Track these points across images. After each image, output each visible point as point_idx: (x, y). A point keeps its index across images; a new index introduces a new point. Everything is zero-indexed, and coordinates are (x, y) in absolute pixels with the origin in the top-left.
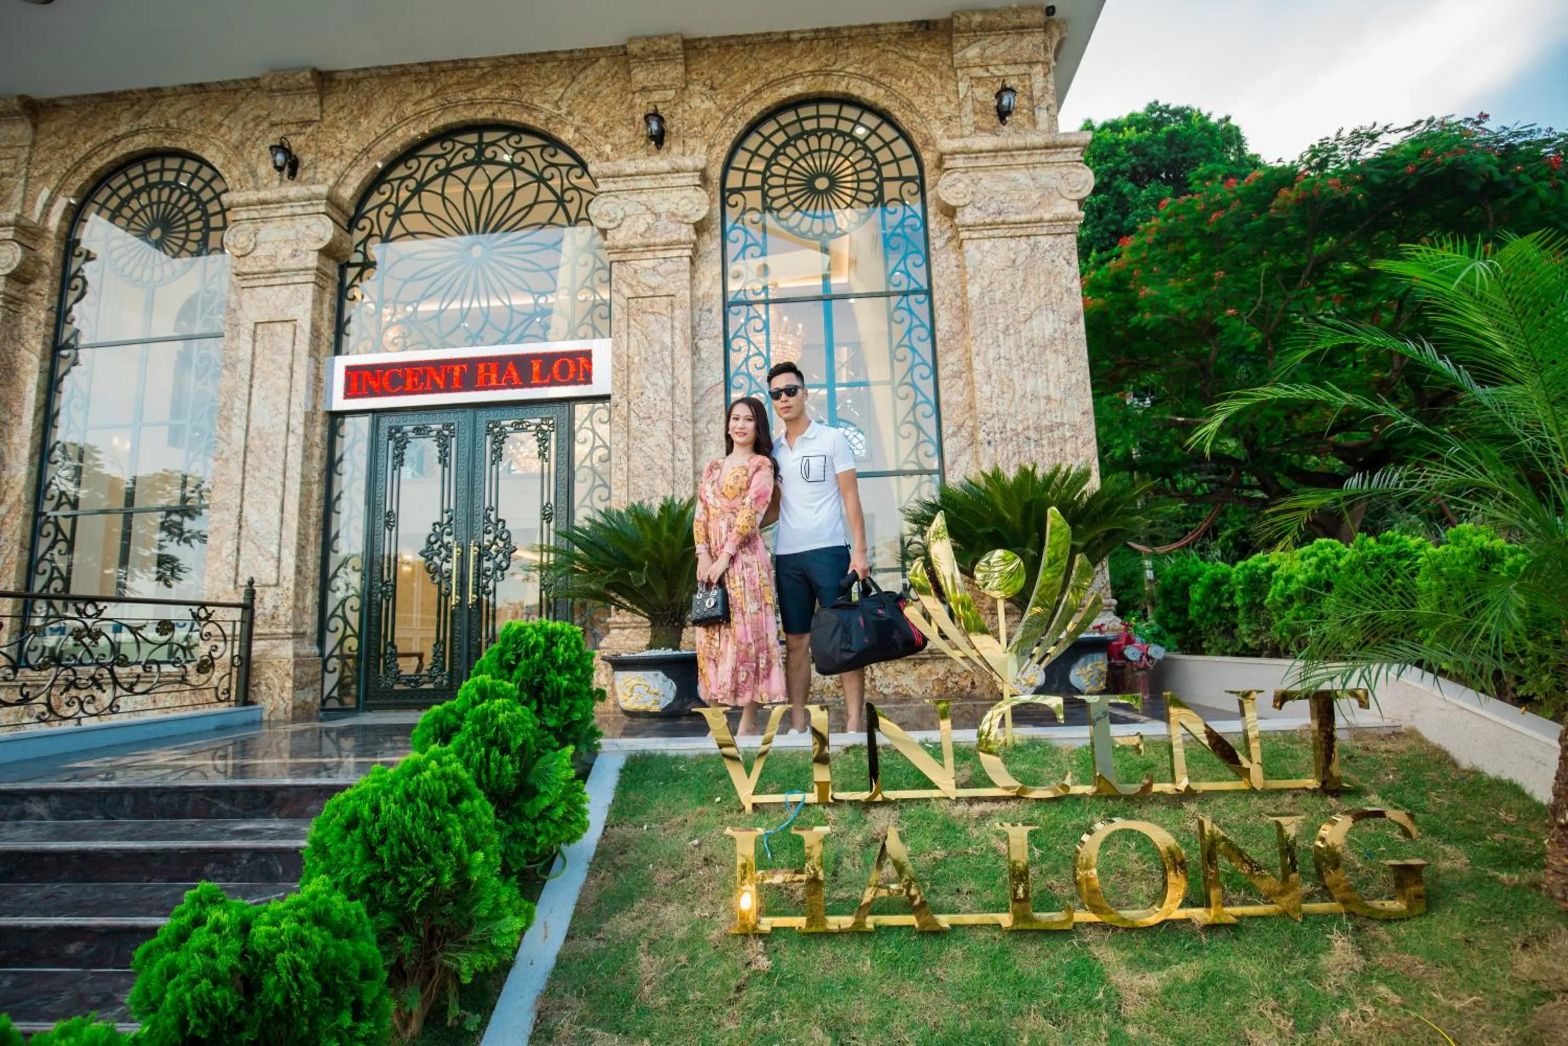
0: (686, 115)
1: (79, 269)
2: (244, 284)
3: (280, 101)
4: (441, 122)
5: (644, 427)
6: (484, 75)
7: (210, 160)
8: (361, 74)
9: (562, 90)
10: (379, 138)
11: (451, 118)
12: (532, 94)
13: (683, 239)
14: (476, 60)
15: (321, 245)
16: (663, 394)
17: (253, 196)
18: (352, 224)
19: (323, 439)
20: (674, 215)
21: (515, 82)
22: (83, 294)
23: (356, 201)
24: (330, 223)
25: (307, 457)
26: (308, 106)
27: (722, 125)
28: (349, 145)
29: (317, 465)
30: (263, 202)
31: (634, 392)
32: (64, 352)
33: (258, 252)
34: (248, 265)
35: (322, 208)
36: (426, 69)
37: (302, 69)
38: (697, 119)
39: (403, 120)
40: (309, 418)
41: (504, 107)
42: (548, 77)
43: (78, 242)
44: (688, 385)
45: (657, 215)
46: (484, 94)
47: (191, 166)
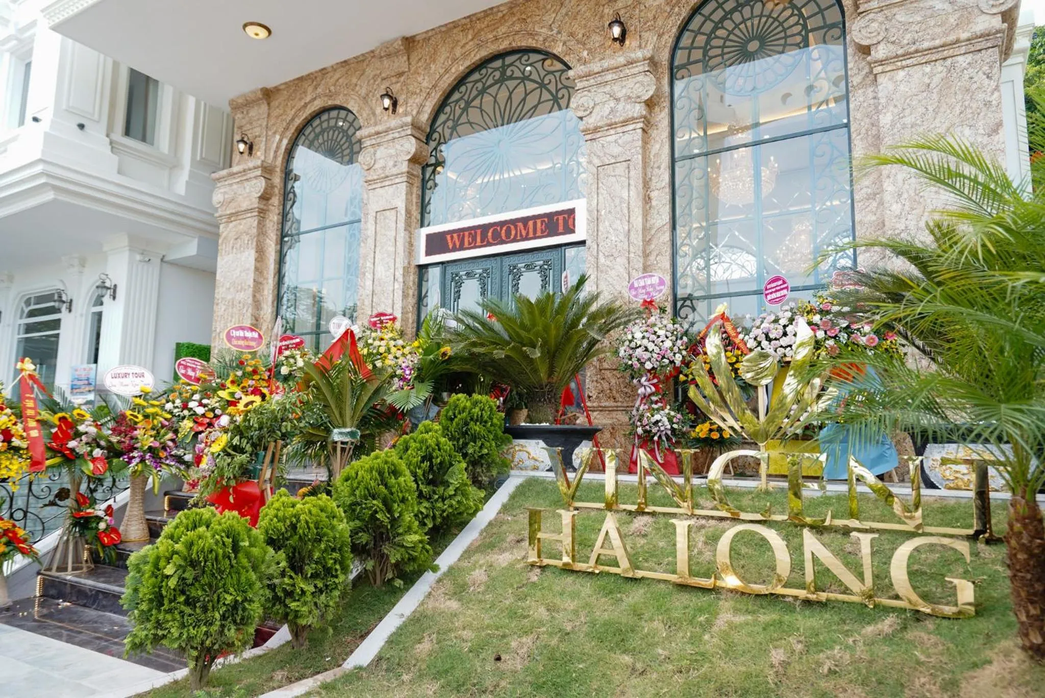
0: (642, 14)
1: (293, 187)
2: (370, 187)
3: (386, 62)
4: (478, 57)
5: (608, 263)
6: (504, 15)
7: (351, 109)
8: (430, 34)
9: (554, 15)
10: (441, 77)
11: (484, 53)
12: (534, 23)
13: (635, 115)
14: (498, 7)
15: (409, 157)
16: (622, 237)
17: (372, 130)
18: (429, 137)
19: (414, 283)
20: (629, 98)
21: (524, 16)
22: (294, 202)
23: (430, 122)
24: (413, 140)
25: (405, 296)
26: (400, 63)
27: (669, 16)
28: (425, 84)
29: (412, 301)
30: (378, 133)
31: (601, 237)
32: (286, 239)
33: (376, 166)
34: (373, 176)
35: (409, 132)
36: (468, 20)
37: (396, 40)
38: (650, 16)
39: (455, 60)
40: (406, 270)
41: (517, 37)
42: (545, 7)
43: (291, 171)
44: (640, 227)
45: (618, 100)
46: (503, 31)
47: (343, 113)
